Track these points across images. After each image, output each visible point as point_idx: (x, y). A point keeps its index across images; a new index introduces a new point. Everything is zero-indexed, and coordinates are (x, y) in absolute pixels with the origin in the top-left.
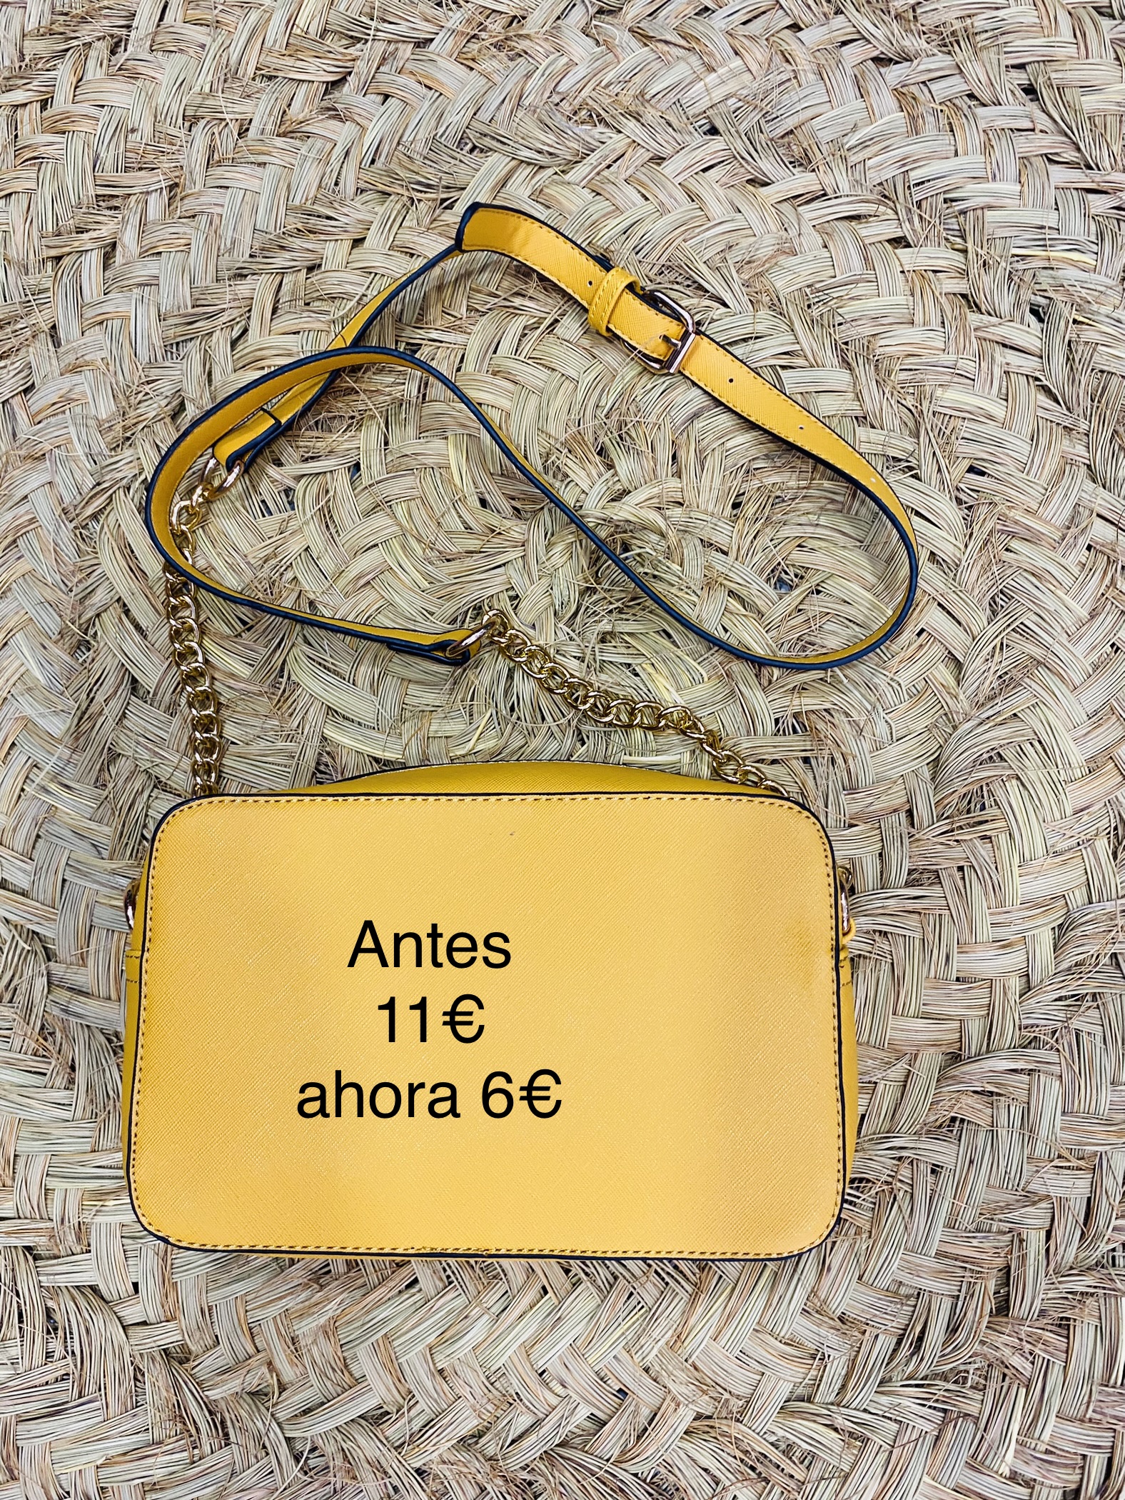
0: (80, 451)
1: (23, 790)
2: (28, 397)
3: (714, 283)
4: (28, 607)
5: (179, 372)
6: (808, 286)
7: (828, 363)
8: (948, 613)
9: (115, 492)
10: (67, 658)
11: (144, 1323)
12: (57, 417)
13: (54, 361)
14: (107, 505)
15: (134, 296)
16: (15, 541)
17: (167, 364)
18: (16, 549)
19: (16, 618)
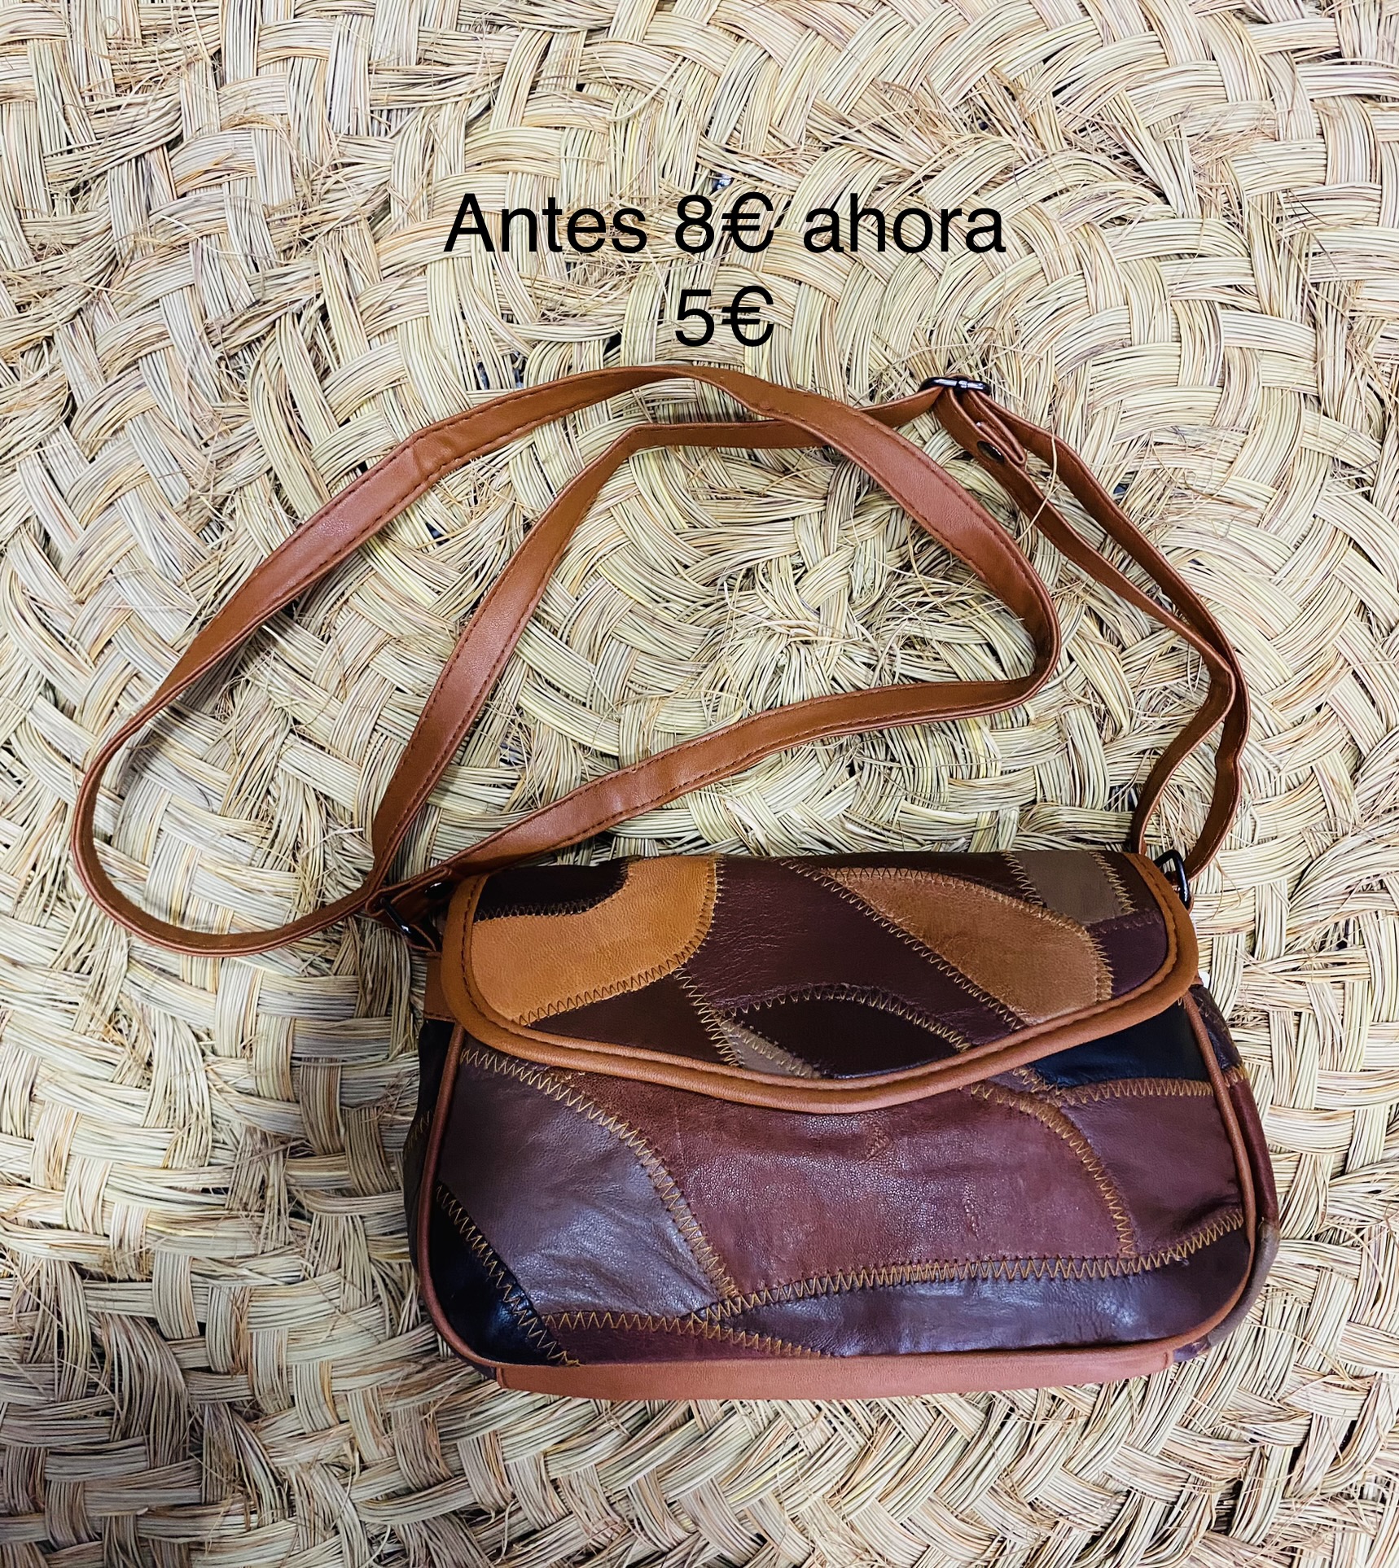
0: (237, 250)
1: (117, 704)
2: (172, 153)
3: (1157, 166)
4: (145, 458)
5: (387, 157)
6: (1286, 191)
7: (1287, 313)
8: (1363, 686)
9: (280, 318)
10: (193, 539)
11: (208, 1370)
12: (210, 191)
13: (214, 108)
14: (269, 331)
15: (337, 28)
16: (135, 362)
17: (372, 141)
18: (136, 373)
19: (130, 470)
